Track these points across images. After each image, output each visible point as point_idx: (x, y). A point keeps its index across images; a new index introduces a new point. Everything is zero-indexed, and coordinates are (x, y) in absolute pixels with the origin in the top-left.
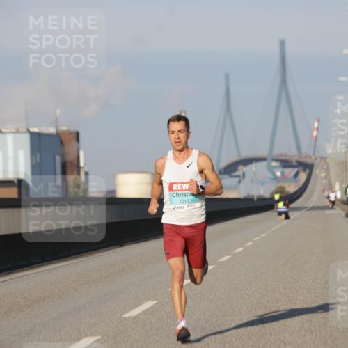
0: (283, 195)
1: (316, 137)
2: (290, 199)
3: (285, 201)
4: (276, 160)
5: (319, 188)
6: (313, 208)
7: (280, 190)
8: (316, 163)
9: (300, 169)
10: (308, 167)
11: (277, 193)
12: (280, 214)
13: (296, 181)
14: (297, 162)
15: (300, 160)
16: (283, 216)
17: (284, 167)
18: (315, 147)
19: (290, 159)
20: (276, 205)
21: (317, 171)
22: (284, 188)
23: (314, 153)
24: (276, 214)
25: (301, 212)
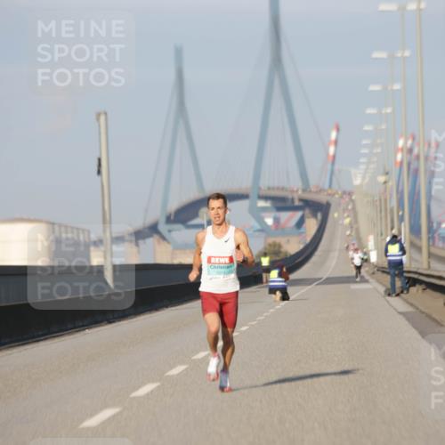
0: (278, 258)
1: (334, 157)
2: (289, 265)
3: (280, 268)
4: (266, 198)
5: (339, 244)
7: (273, 250)
8: (333, 201)
9: (307, 211)
10: (320, 209)
11: (265, 255)
12: (273, 291)
13: (300, 234)
14: (301, 200)
15: (308, 196)
16: (278, 295)
17: (279, 209)
18: (332, 173)
19: (290, 197)
20: (264, 275)
21: (336, 215)
22: (280, 246)
23: (330, 186)
24: (267, 290)
25: (310, 287)
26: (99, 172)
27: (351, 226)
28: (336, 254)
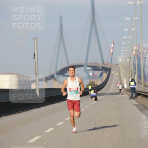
0: (94, 87)
1: (112, 53)
2: (97, 89)
3: (94, 90)
4: (90, 66)
5: (114, 82)
6: (111, 94)
7: (92, 84)
8: (112, 67)
9: (103, 71)
10: (108, 70)
11: (90, 85)
12: (92, 97)
13: (101, 78)
14: (101, 67)
15: (104, 66)
16: (94, 98)
17: (94, 70)
18: (112, 58)
19: (98, 66)
21: (113, 72)
22: (94, 82)
23: (111, 62)
24: (90, 97)
25: (104, 96)
26: (34, 58)
27: (118, 76)
28: (113, 85)
